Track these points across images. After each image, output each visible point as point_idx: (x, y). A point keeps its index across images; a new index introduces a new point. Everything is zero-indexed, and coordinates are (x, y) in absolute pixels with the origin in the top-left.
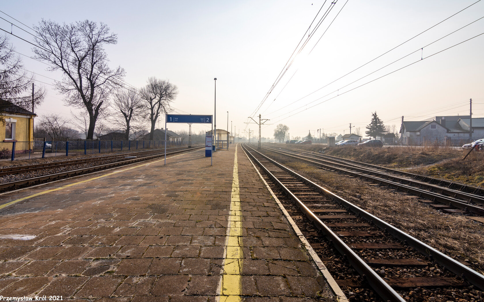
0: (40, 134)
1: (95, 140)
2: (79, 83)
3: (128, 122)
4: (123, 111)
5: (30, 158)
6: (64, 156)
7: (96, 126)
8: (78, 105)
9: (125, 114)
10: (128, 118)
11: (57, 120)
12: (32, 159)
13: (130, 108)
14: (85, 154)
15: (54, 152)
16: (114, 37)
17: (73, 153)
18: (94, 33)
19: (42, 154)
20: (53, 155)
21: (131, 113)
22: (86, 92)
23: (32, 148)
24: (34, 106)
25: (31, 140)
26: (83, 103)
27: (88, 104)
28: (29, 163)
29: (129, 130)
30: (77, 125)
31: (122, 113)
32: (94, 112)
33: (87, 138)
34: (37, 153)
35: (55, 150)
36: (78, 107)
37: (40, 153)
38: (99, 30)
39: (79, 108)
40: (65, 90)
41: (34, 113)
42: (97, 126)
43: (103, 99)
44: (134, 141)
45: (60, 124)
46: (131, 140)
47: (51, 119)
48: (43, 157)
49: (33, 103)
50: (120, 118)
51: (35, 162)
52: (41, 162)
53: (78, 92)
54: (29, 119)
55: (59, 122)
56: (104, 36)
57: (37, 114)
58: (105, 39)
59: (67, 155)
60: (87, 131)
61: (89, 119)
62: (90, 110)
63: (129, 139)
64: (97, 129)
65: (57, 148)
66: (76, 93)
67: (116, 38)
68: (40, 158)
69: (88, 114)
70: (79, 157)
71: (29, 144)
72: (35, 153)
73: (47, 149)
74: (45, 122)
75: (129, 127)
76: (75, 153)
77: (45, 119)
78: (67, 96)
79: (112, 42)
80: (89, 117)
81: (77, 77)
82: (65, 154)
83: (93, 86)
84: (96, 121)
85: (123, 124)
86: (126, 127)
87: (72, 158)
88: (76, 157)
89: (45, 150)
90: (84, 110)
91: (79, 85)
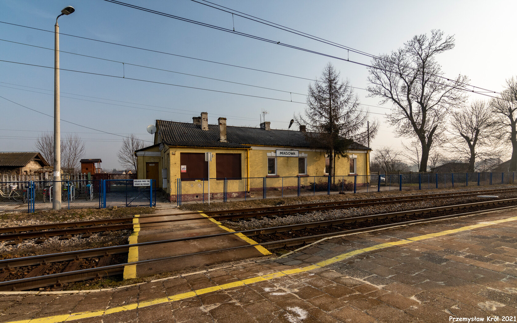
0: (375, 168)
1: (429, 173)
2: (409, 109)
3: (472, 148)
4: (464, 134)
5: (368, 191)
6: (397, 190)
7: (429, 157)
8: (409, 135)
9: (467, 138)
10: (472, 143)
11: (389, 153)
12: (370, 193)
13: (475, 128)
14: (420, 189)
15: (387, 186)
16: (449, 40)
17: (406, 188)
18: (423, 47)
19: (378, 188)
20: (387, 188)
21: (476, 135)
22: (418, 118)
23: (369, 182)
24: (369, 140)
25: (368, 174)
26: (413, 131)
27: (420, 132)
28: (367, 196)
29: (474, 158)
30: (408, 157)
31: (462, 137)
32: (427, 140)
33: (420, 171)
34: (373, 186)
35: (388, 184)
36: (409, 137)
37: (375, 186)
38: (430, 40)
39: (411, 137)
40: (395, 121)
41: (370, 148)
42: (431, 155)
43: (437, 123)
44: (484, 173)
45: (392, 156)
46: (479, 171)
47: (384, 152)
48: (379, 191)
49: (368, 138)
50: (459, 144)
51: (372, 196)
52: (377, 196)
53: (408, 121)
54: (366, 154)
55: (391, 155)
56: (436, 46)
57: (372, 149)
58: (438, 49)
59: (400, 190)
60: (420, 163)
61: (422, 149)
62: (422, 138)
63: (476, 170)
64: (431, 159)
65: (390, 182)
66: (406, 122)
67: (453, 40)
68: (376, 192)
69: (420, 144)
70: (413, 193)
71: (367, 177)
72: (371, 186)
73: (382, 182)
74: (379, 155)
75: (473, 155)
76: (409, 188)
77: (379, 153)
78: (397, 127)
79: (447, 48)
80: (421, 146)
81: (406, 104)
82: (398, 188)
83: (424, 109)
84: (429, 150)
85: (466, 151)
86: (470, 154)
87: (406, 194)
88: (411, 192)
89: (380, 184)
90: (416, 138)
91: (409, 113)
